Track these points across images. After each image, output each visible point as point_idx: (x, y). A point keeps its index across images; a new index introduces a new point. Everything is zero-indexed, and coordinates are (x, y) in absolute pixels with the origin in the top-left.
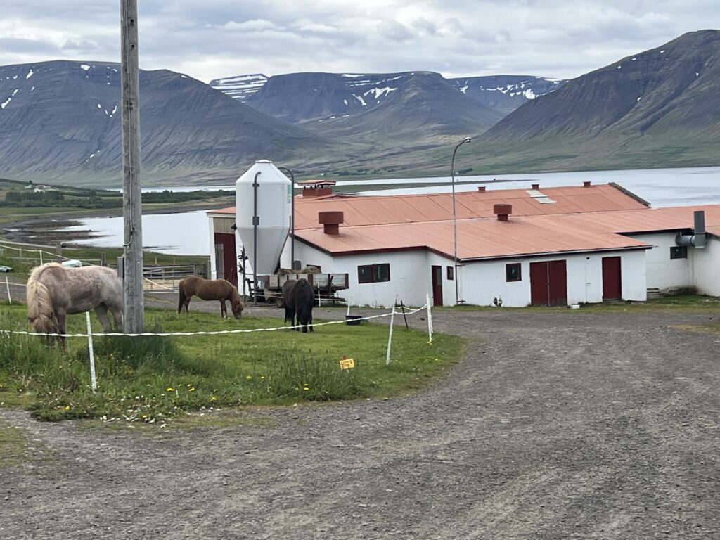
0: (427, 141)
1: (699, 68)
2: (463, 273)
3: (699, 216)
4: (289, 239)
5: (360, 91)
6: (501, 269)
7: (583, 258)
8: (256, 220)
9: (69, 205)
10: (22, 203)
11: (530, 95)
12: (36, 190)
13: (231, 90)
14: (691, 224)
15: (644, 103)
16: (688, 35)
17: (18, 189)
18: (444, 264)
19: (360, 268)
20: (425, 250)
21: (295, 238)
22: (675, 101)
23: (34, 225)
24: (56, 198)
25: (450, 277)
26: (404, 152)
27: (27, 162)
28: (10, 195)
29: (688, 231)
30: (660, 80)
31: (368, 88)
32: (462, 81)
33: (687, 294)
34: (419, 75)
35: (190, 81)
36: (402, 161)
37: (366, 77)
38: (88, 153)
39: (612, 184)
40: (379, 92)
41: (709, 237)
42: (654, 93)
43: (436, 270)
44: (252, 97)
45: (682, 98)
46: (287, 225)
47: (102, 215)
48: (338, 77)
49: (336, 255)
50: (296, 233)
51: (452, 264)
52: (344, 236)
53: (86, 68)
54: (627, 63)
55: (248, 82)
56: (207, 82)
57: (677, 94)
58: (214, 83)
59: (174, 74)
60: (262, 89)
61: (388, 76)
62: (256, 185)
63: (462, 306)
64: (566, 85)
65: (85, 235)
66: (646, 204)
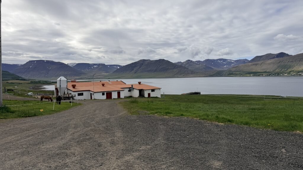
0: (103, 74)
1: (143, 65)
2: (95, 94)
3: (132, 85)
4: (66, 89)
5: (92, 66)
6: (101, 94)
7: (114, 92)
8: (60, 86)
9: (42, 83)
10: (33, 83)
11: (119, 68)
12: (36, 81)
13: (70, 65)
14: (131, 87)
15: (135, 69)
16: (141, 60)
17: (33, 81)
18: (92, 93)
19: (78, 94)
20: (89, 91)
21: (67, 89)
22: (139, 69)
23: (35, 87)
24: (39, 82)
25: (93, 95)
26: (99, 75)
27: (35, 76)
28: (31, 82)
29: (131, 88)
30: (137, 66)
31: (93, 66)
32: (108, 65)
33: (131, 97)
34: (102, 64)
35: (63, 64)
36: (99, 77)
37: (93, 64)
38: (46, 75)
39: (121, 81)
40: (95, 66)
41: (134, 88)
42: (136, 68)
43: (91, 94)
44: (74, 67)
45: (140, 69)
46: (66, 87)
47: (47, 85)
48: (88, 64)
49: (74, 91)
50: (68, 88)
51: (93, 93)
52: (76, 89)
53: (45, 61)
54: (132, 64)
55: (73, 64)
56: (66, 64)
57: (140, 68)
58: (68, 64)
59: (61, 62)
60: (76, 65)
61: (97, 64)
62: (60, 80)
63: (95, 99)
64: (124, 66)
65: (44, 88)
66: (126, 84)
